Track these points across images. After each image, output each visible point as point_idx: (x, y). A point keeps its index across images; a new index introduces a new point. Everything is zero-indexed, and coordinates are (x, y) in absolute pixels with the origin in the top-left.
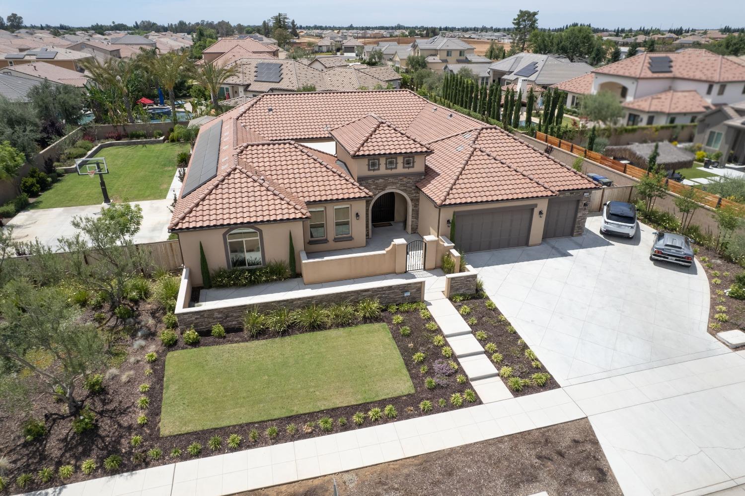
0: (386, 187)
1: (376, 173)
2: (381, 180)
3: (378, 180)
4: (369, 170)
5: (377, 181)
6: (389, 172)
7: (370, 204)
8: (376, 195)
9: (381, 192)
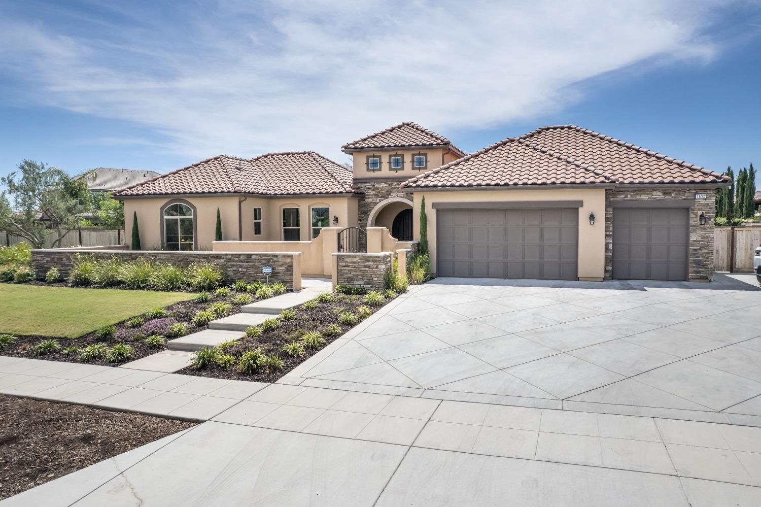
0: (390, 194)
1: (377, 174)
2: (383, 185)
3: (379, 183)
4: (368, 170)
5: (378, 186)
6: (393, 174)
7: (369, 215)
8: (376, 204)
9: (383, 200)
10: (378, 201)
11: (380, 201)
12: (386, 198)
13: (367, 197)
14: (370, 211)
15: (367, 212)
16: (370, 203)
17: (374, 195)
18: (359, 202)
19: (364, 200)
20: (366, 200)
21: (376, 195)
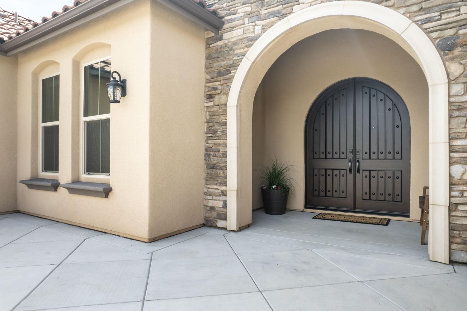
7: (230, 79)
8: (254, 40)
9: (272, 24)
10: (258, 29)
11: (264, 29)
12: (281, 16)
13: (226, 26)
14: (235, 66)
15: (229, 71)
16: (235, 44)
17: (249, 15)
18: (208, 45)
19: (221, 38)
20: (226, 36)
21: (253, 16)
